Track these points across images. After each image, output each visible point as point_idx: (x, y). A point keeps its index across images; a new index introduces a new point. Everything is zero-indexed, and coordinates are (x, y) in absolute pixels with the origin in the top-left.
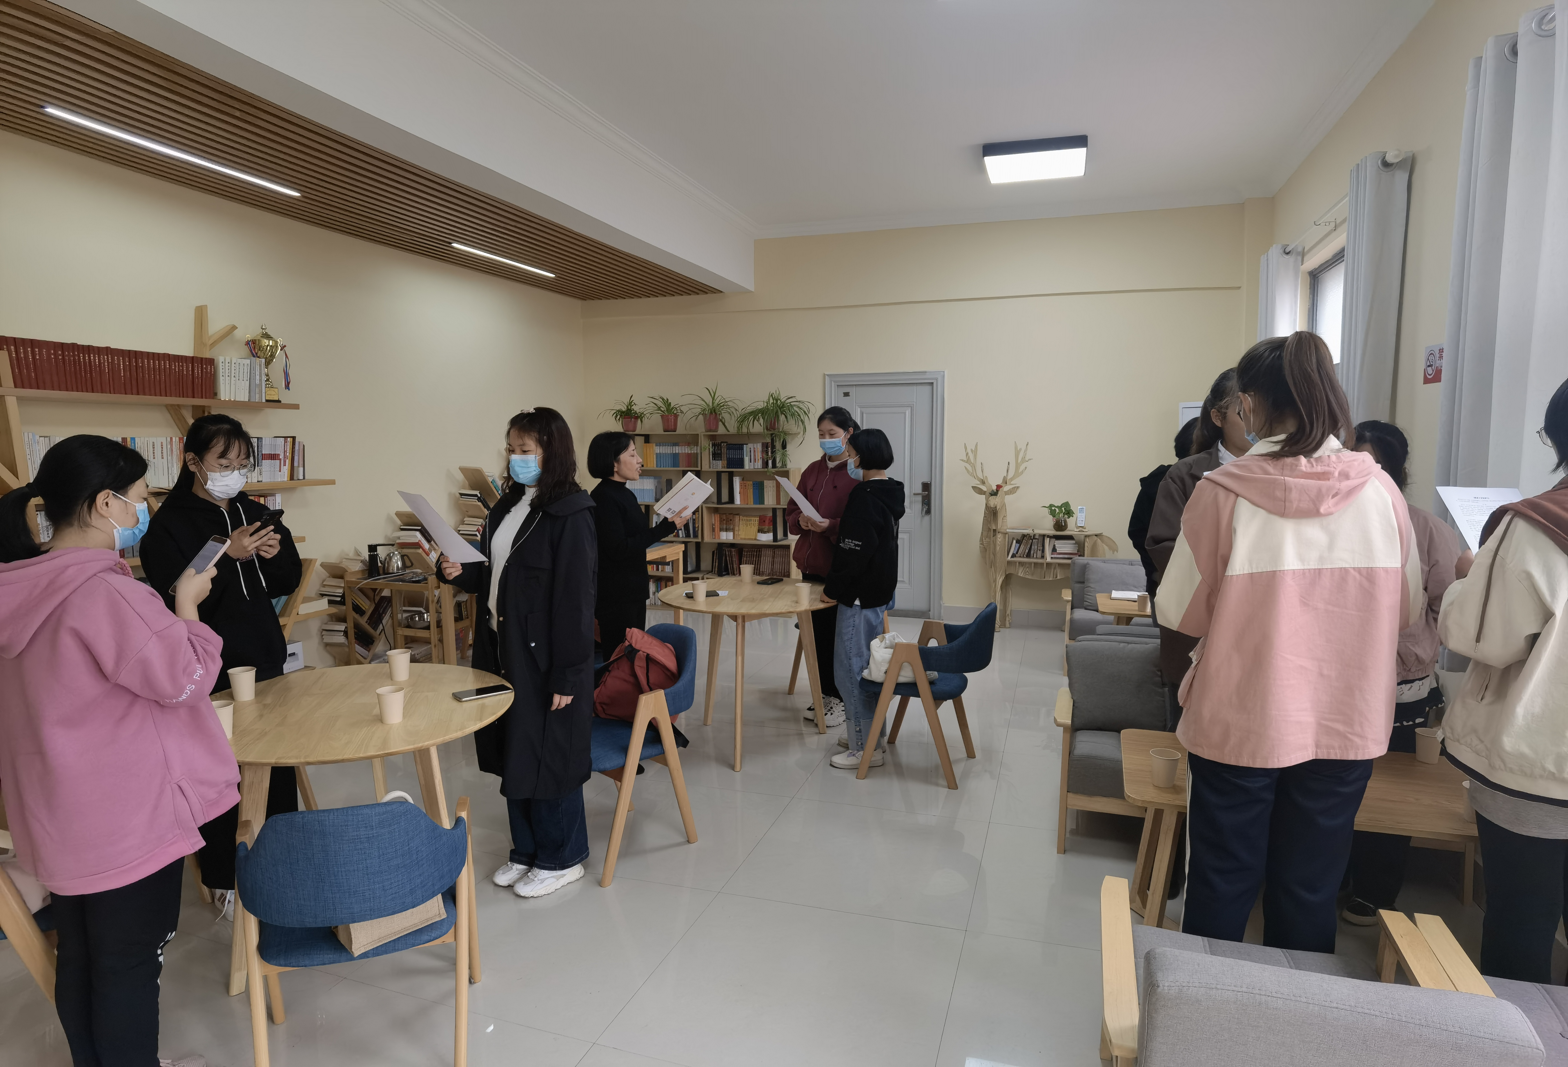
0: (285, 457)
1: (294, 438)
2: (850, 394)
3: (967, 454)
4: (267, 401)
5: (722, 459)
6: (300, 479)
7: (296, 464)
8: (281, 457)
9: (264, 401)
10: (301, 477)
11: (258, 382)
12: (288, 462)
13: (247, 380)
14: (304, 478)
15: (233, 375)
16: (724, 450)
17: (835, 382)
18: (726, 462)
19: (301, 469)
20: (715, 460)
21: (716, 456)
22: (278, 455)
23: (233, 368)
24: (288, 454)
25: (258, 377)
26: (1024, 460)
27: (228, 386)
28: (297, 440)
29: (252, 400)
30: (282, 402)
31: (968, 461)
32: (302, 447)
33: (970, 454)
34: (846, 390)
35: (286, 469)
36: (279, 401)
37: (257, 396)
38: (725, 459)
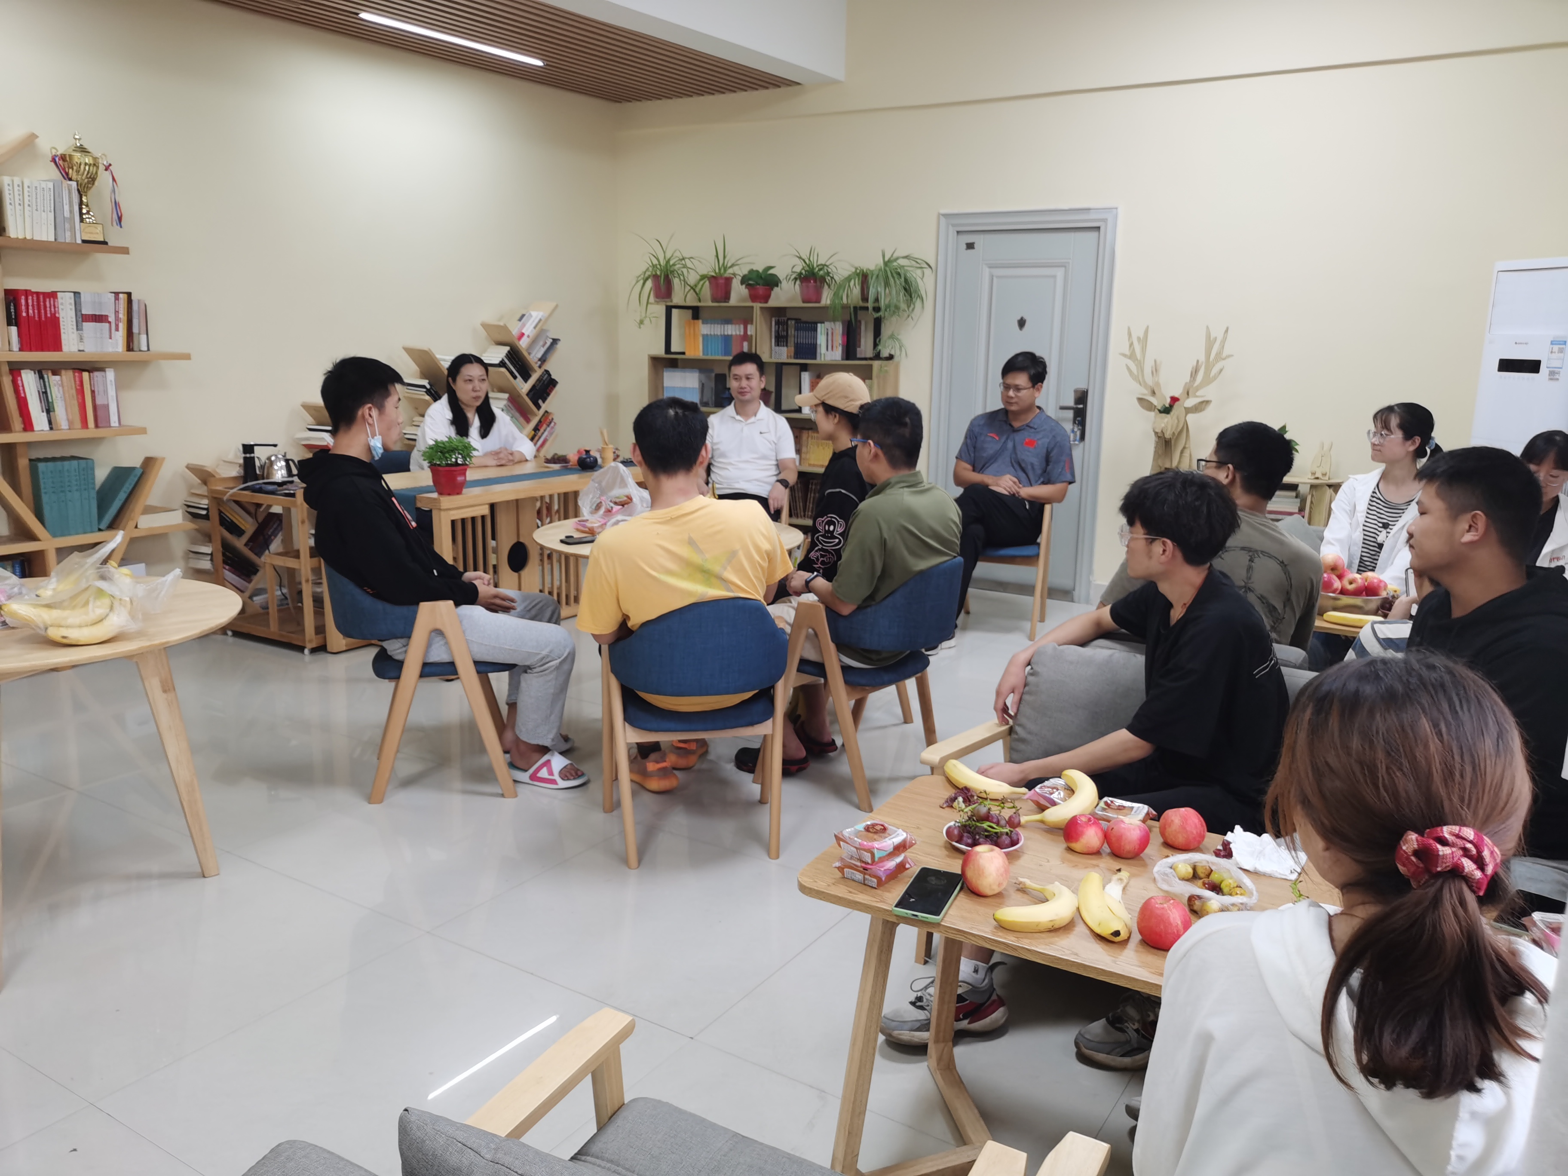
0: (117, 319)
1: (129, 295)
2: (975, 246)
3: (1131, 345)
4: (84, 241)
5: (789, 344)
6: (142, 349)
7: (135, 330)
8: (112, 319)
9: (79, 241)
10: (144, 348)
11: (67, 214)
12: (122, 326)
13: (50, 212)
14: (148, 349)
15: (26, 202)
16: (792, 332)
17: (953, 225)
18: (793, 349)
19: (143, 337)
20: (778, 345)
21: (781, 339)
22: (107, 316)
23: (26, 194)
24: (123, 315)
25: (66, 208)
26: (1219, 357)
27: (20, 220)
28: (133, 297)
29: (61, 240)
30: (110, 244)
31: (1132, 356)
32: (143, 307)
33: (1137, 348)
34: (970, 239)
35: (120, 336)
36: (105, 243)
37: (68, 234)
38: (793, 343)
